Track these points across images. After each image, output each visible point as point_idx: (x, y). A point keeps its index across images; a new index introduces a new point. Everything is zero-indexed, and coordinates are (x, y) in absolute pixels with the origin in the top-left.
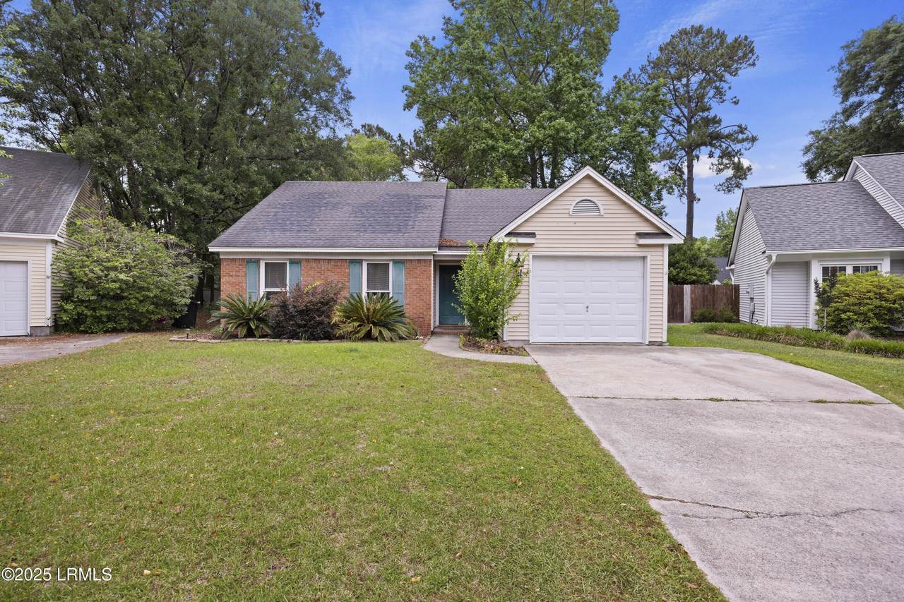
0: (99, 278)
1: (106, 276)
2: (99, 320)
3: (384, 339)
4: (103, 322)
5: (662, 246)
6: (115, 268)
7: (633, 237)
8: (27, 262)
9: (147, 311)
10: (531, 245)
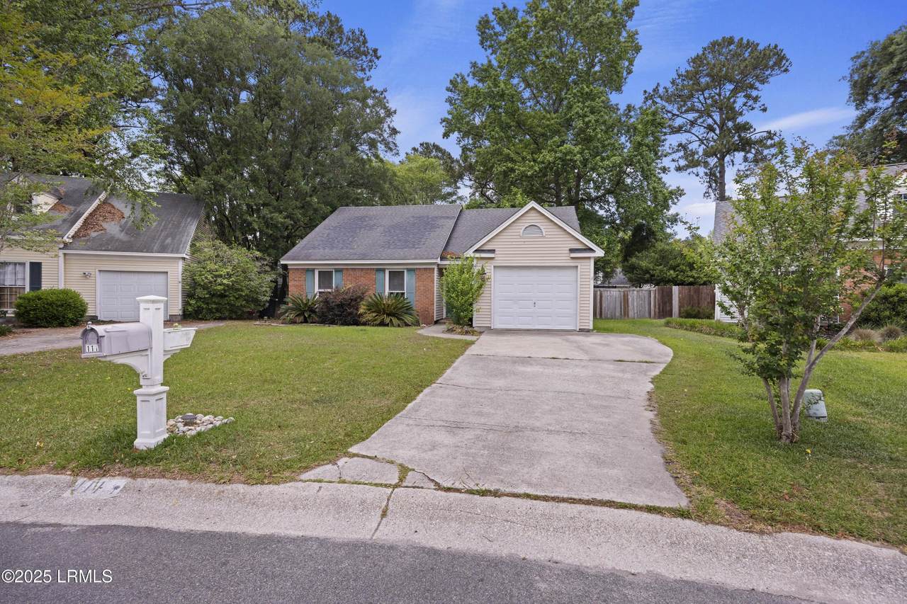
0: (211, 282)
1: (215, 281)
2: (210, 311)
3: (393, 325)
4: (213, 313)
5: (589, 258)
6: (221, 276)
7: (568, 252)
8: (167, 272)
9: (241, 305)
10: (492, 258)
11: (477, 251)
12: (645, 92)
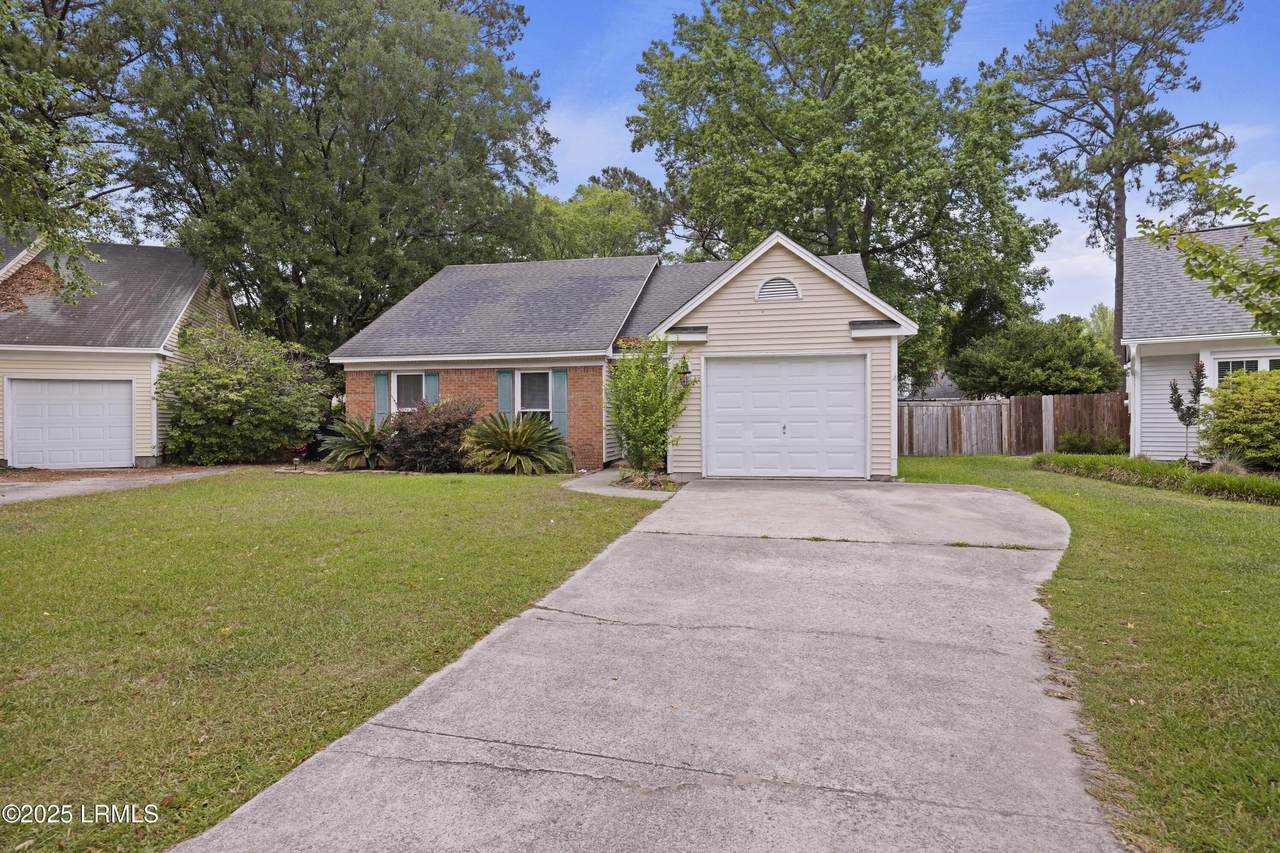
0: (208, 398)
1: (216, 396)
2: (209, 448)
3: (522, 472)
4: (213, 452)
5: (888, 338)
6: (225, 387)
7: (847, 327)
8: (131, 381)
9: (263, 438)
10: (702, 343)
11: (672, 330)
12: (982, 64)
